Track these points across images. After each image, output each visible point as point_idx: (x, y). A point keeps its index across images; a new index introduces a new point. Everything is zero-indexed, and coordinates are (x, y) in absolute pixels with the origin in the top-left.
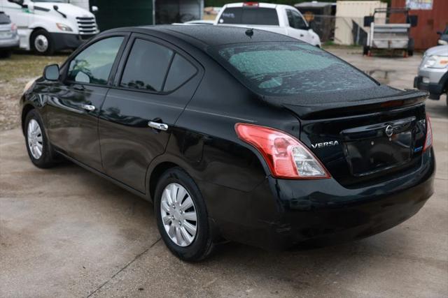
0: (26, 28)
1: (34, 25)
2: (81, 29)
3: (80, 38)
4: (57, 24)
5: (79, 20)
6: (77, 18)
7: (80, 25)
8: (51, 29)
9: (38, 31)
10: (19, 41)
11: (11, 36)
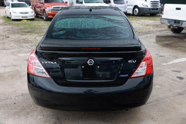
0: (132, 5)
1: (134, 4)
2: (152, 6)
3: (151, 9)
4: (142, 4)
5: (151, 2)
6: (151, 1)
7: (152, 4)
8: (140, 6)
9: (136, 7)
10: (127, 11)
11: (124, 9)
